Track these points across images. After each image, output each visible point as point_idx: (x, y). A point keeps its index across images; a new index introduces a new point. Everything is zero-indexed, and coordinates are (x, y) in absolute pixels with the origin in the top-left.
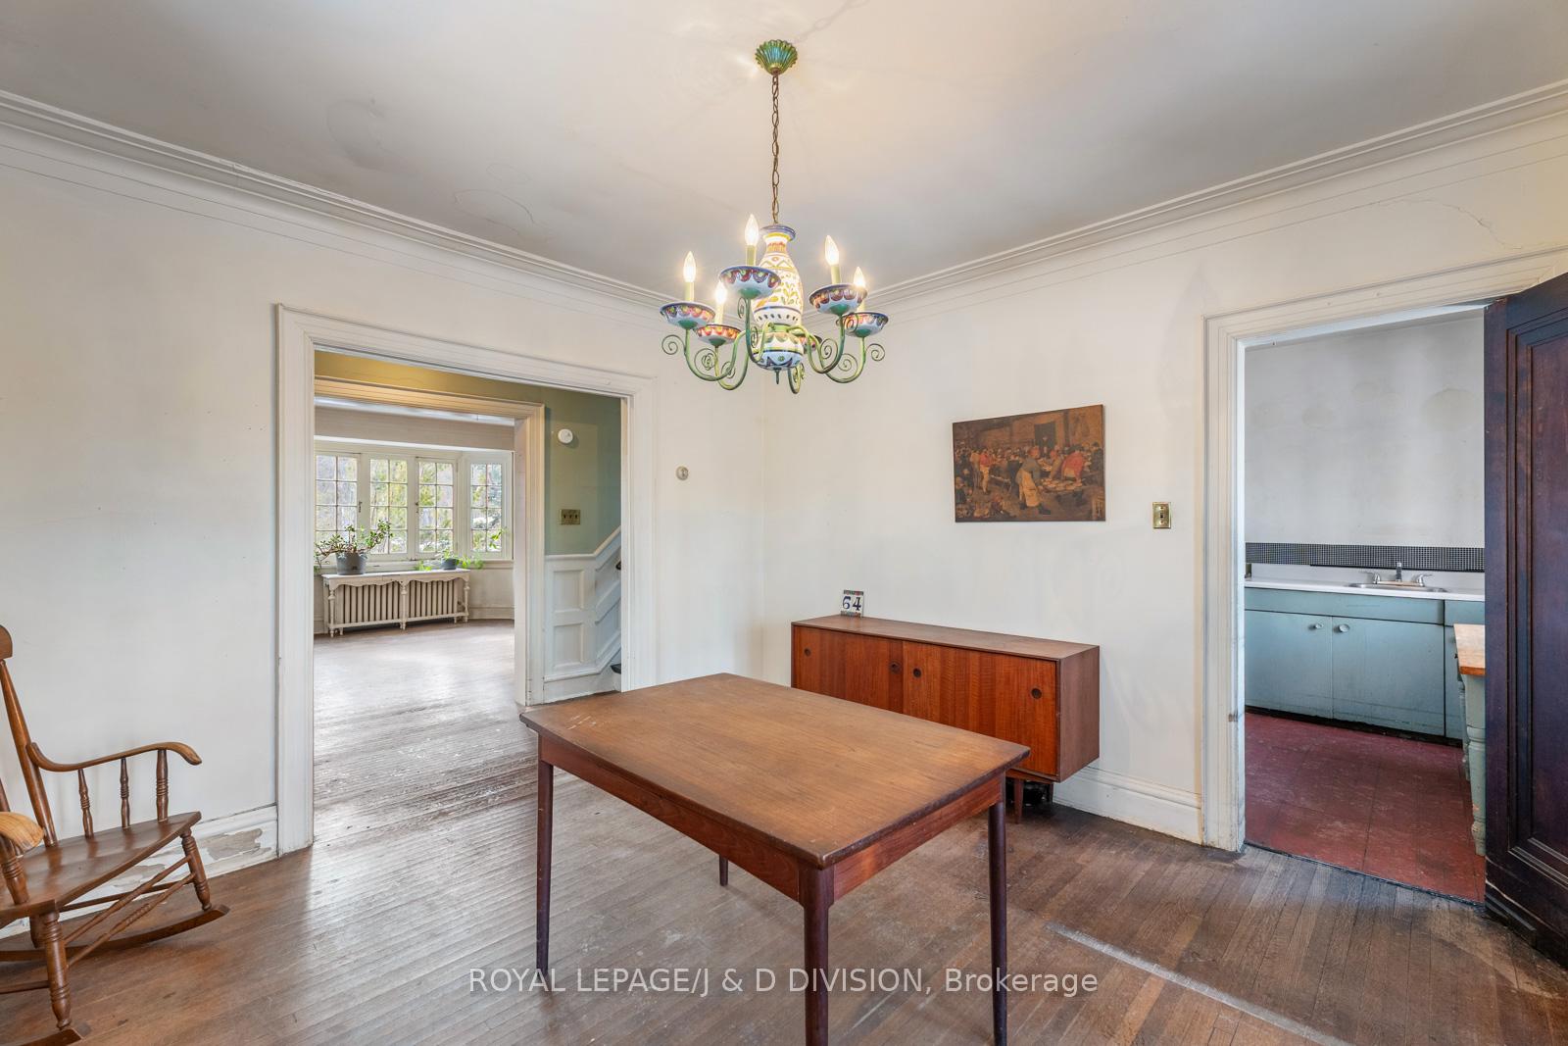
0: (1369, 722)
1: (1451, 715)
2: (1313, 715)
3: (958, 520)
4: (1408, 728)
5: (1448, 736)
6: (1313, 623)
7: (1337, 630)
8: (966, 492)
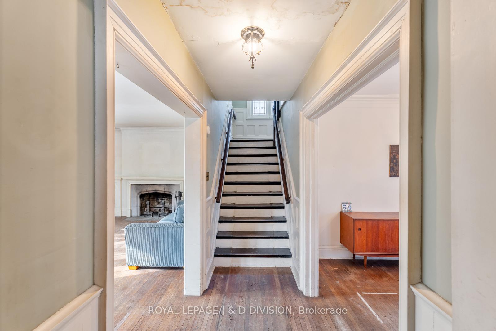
3: (391, 176)
8: (394, 167)
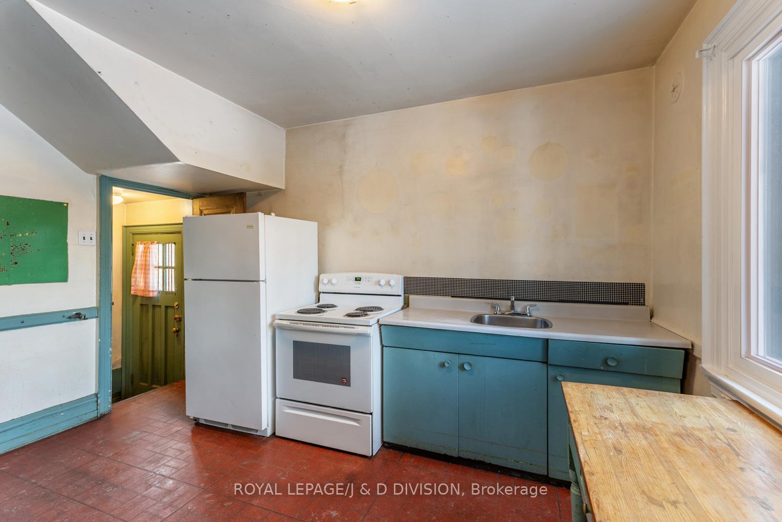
1: (552, 455)
6: (443, 360)
7: (462, 367)
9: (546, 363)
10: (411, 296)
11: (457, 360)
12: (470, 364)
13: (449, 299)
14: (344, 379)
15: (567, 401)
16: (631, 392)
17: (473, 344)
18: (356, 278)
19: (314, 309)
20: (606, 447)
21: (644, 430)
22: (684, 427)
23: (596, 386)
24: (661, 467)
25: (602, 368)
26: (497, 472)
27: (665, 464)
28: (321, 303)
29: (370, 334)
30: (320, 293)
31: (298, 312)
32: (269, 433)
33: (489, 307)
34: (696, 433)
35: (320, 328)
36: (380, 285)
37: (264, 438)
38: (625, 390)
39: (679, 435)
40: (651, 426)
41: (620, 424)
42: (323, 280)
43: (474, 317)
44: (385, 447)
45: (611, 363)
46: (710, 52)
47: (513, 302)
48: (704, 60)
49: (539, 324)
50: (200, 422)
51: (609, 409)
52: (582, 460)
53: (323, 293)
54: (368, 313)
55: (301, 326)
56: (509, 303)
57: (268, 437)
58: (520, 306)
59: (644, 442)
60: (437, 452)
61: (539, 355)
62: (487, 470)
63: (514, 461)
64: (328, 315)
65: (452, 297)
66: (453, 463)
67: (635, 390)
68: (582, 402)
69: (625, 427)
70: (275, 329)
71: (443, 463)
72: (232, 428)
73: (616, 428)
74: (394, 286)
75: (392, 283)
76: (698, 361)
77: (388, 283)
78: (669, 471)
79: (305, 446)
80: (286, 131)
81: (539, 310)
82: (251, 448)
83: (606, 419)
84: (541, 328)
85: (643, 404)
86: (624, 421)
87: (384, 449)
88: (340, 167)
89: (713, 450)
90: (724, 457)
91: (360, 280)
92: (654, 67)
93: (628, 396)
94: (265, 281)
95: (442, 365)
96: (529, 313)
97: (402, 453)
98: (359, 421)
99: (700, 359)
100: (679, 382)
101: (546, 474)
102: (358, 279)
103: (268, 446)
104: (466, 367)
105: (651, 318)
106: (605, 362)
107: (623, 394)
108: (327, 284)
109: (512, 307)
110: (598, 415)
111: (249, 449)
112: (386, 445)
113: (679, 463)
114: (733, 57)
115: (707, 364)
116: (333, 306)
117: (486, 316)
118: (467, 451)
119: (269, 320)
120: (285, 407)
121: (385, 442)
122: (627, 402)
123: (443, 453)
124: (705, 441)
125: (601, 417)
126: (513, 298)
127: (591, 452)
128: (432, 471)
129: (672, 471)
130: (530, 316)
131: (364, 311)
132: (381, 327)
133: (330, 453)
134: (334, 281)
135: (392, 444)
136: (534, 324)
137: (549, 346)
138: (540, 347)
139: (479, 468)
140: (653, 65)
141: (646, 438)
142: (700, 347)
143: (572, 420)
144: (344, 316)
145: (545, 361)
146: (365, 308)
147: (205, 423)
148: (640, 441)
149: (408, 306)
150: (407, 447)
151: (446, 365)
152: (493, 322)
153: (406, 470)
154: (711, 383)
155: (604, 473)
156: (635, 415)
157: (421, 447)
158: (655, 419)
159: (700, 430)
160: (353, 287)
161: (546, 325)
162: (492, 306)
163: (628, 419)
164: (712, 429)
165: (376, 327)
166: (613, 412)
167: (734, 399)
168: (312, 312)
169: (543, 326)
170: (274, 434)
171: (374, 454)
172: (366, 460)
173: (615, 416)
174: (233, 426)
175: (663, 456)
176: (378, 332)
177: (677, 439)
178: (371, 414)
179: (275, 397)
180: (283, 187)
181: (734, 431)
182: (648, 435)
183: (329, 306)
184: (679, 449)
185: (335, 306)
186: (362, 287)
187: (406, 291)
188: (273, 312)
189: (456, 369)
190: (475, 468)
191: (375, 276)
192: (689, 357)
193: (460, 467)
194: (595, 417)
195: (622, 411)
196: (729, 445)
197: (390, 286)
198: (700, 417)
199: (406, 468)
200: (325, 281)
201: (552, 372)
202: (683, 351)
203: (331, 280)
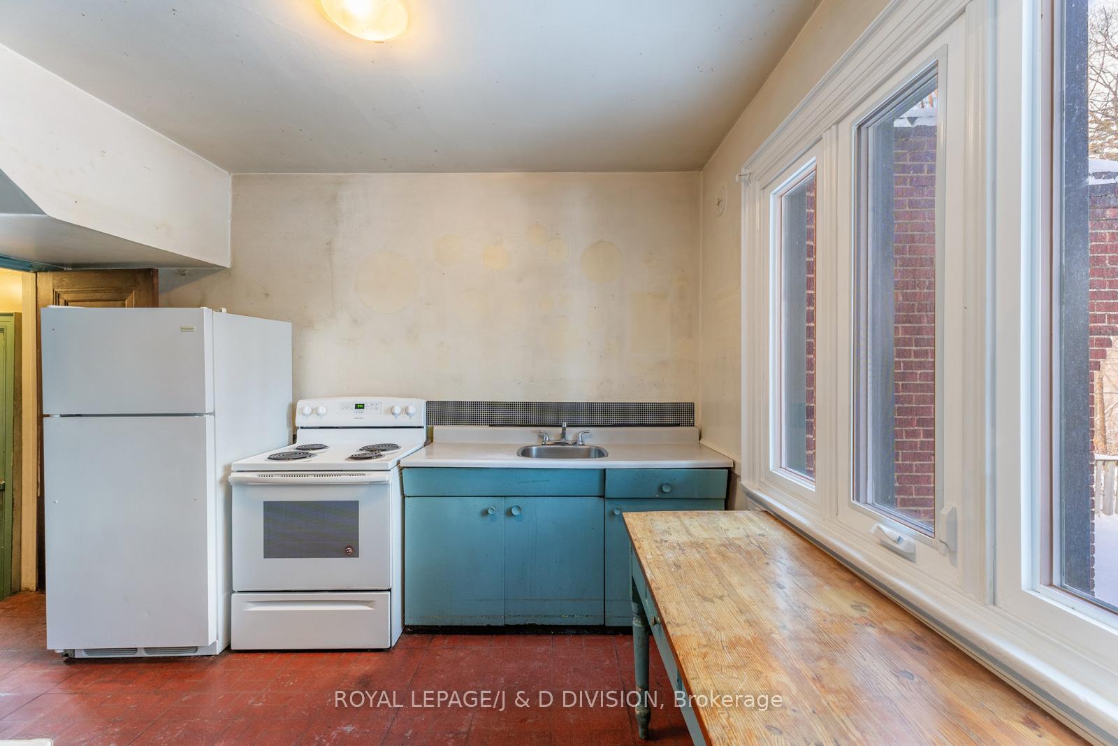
0: (539, 622)
1: (610, 601)
2: (485, 624)
4: (573, 622)
5: (607, 625)
6: (485, 507)
7: (509, 513)
9: (603, 496)
10: (436, 428)
11: (502, 504)
12: (519, 508)
13: (487, 428)
14: (349, 548)
15: (630, 531)
16: (685, 514)
17: (523, 482)
18: (356, 405)
19: (291, 453)
20: (668, 565)
21: (697, 545)
22: (728, 539)
23: (655, 513)
24: (711, 573)
25: (657, 496)
26: (550, 634)
27: (714, 570)
28: (299, 443)
29: (388, 481)
30: (298, 428)
31: (269, 458)
32: (219, 649)
33: (536, 437)
34: (737, 542)
35: (311, 478)
36: (393, 414)
37: (211, 658)
38: (680, 513)
39: (725, 546)
40: (702, 542)
41: (678, 544)
42: (302, 409)
43: (519, 450)
44: (406, 633)
45: (666, 490)
46: (747, 177)
47: (564, 429)
48: (743, 184)
49: (593, 453)
50: (77, 656)
51: (668, 532)
52: (650, 580)
53: (302, 428)
54: (382, 453)
55: (277, 478)
56: (560, 430)
57: (216, 656)
58: (571, 433)
59: (698, 556)
60: (478, 625)
61: (596, 489)
62: (538, 634)
63: (569, 616)
64: (318, 459)
65: (490, 426)
66: (498, 634)
67: (688, 512)
68: (644, 530)
69: (682, 546)
70: (231, 487)
71: (485, 636)
72: (146, 655)
73: (675, 547)
74: (414, 414)
75: (412, 410)
76: (738, 479)
77: (406, 411)
78: (717, 575)
79: (284, 656)
80: (234, 177)
81: (593, 437)
82: (191, 676)
83: (666, 541)
84: (595, 457)
85: (695, 524)
86: (680, 541)
87: (406, 635)
88: (328, 244)
89: (748, 553)
90: (755, 557)
91: (363, 408)
92: (702, 172)
93: (683, 518)
94: (213, 414)
95: (485, 513)
96: (582, 441)
97: (430, 636)
98: (372, 603)
99: (740, 477)
100: (724, 501)
101: (602, 623)
102: (359, 407)
103: (218, 670)
104: (515, 512)
105: (700, 439)
106: (661, 490)
107: (679, 517)
108: (310, 415)
109: (563, 435)
110: (659, 540)
111: (186, 678)
112: (408, 630)
113: (724, 567)
114: (764, 188)
115: (745, 482)
116: (322, 447)
117: (534, 448)
118: (515, 616)
119: (220, 474)
120: (249, 604)
121: (408, 626)
122: (683, 524)
123: (486, 625)
124: (743, 547)
125: (662, 540)
126: (565, 425)
127: (656, 572)
128: (474, 649)
129: (720, 575)
130: (583, 445)
131: (373, 452)
132: (403, 471)
133: (327, 656)
134: (321, 410)
135: (417, 626)
136: (587, 454)
137: (607, 477)
138: (596, 478)
139: (529, 634)
140: (700, 171)
141: (699, 552)
142: (740, 464)
143: (637, 548)
144: (346, 459)
145: (602, 494)
146: (373, 446)
147: (86, 656)
148: (694, 556)
149: (432, 441)
150: (438, 626)
151: (490, 512)
152: (541, 454)
153: (439, 655)
154: (748, 499)
155: (668, 586)
156: (690, 535)
157: (457, 623)
158: (705, 535)
159: (739, 539)
160: (353, 418)
161: (600, 453)
162: (539, 436)
163: (684, 538)
164: (748, 536)
165: (396, 470)
166: (671, 535)
167: (764, 509)
168: (291, 457)
169: (597, 455)
170: (228, 649)
171: (393, 645)
172: (382, 654)
173: (673, 538)
174: (147, 649)
175: (712, 564)
176: (398, 478)
177: (723, 549)
178: (390, 590)
179: (229, 590)
180: (228, 265)
181: (764, 535)
182: (700, 550)
183: (316, 447)
184: (724, 556)
185: (324, 447)
186: (366, 418)
187: (431, 421)
188: (226, 461)
189: (501, 516)
190: (525, 634)
191: (386, 402)
192: (731, 474)
193: (507, 637)
194: (657, 542)
195: (679, 533)
196: (760, 547)
197: (408, 414)
198: (739, 528)
199: (439, 653)
200: (307, 410)
201: (609, 506)
202: (727, 470)
203: (317, 409)
